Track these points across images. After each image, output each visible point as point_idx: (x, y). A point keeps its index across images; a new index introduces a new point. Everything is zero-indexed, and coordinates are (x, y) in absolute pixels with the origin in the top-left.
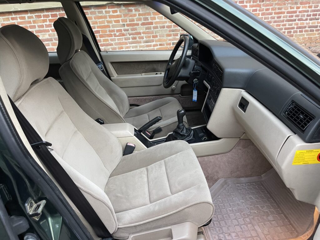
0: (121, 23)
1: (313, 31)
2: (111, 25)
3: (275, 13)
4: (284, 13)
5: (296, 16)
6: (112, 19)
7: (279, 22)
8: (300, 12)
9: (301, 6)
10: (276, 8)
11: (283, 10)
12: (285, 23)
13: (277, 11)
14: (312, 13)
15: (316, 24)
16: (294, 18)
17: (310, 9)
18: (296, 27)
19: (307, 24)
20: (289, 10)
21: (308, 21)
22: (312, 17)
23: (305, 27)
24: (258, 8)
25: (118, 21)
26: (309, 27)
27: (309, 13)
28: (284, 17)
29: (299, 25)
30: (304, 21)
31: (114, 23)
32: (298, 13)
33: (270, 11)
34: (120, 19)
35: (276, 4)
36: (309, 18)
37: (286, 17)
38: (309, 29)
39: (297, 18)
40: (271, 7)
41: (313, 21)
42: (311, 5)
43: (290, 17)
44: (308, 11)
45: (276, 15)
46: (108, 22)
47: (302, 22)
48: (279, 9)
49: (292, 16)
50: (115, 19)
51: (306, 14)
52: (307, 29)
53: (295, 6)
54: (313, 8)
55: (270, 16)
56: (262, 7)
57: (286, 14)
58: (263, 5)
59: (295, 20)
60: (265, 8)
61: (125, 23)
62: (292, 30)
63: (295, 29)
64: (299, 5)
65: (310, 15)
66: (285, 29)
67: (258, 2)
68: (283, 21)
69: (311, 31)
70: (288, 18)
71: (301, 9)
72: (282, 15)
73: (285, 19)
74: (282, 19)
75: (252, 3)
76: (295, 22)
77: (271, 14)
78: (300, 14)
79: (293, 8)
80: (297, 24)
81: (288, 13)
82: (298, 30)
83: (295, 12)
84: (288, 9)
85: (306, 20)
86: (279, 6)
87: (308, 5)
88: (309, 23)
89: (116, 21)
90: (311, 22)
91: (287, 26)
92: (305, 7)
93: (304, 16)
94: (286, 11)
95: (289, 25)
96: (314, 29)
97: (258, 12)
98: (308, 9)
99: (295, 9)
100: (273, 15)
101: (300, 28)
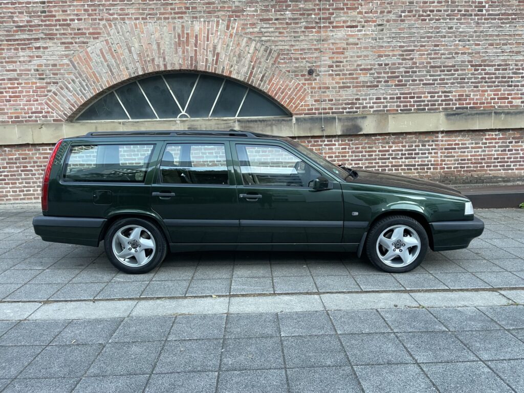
0: (214, 155)
1: (411, 169)
2: (205, 156)
3: (366, 152)
4: (375, 151)
5: (389, 155)
6: (207, 151)
7: (370, 160)
8: (393, 151)
9: (394, 145)
10: (366, 147)
11: (374, 149)
12: (377, 161)
13: (368, 149)
14: (407, 152)
15: (414, 163)
16: (387, 156)
17: (404, 149)
18: (390, 165)
19: (402, 162)
20: (381, 149)
21: (403, 160)
22: (407, 156)
23: (401, 166)
24: (347, 147)
25: (212, 153)
26: (406, 166)
27: (404, 152)
28: (375, 155)
29: (394, 164)
30: (399, 160)
31: (207, 155)
32: (391, 152)
33: (360, 149)
34: (214, 151)
35: (365, 143)
36: (404, 156)
37: (379, 155)
38: (406, 168)
39: (391, 157)
40: (360, 146)
41: (409, 160)
42: (404, 144)
43: (382, 155)
44: (402, 150)
45: (367, 154)
46: (203, 153)
47: (396, 160)
48: (369, 148)
49: (385, 155)
50: (209, 151)
51: (400, 153)
52: (403, 167)
53: (387, 146)
54: (407, 148)
55: (360, 154)
56: (352, 146)
57: (377, 153)
58: (352, 144)
59: (389, 159)
60: (354, 146)
61: (218, 155)
62: (387, 168)
63: (390, 168)
64: (391, 145)
65: (405, 154)
66: (379, 167)
67: (347, 141)
68: (375, 159)
69: (408, 169)
70: (380, 156)
71: (393, 148)
72: (374, 154)
73: (377, 157)
74: (374, 157)
75: (340, 142)
76: (389, 160)
77: (362, 152)
78: (394, 153)
79: (385, 147)
80: (392, 163)
81: (379, 151)
82: (394, 168)
83: (388, 151)
84: (379, 148)
85: (402, 158)
86: (369, 145)
87: (400, 145)
88: (405, 162)
89: (209, 153)
90: (407, 160)
91: (380, 164)
92: (399, 147)
93: (398, 154)
94: (377, 150)
95: (382, 163)
96: (412, 168)
97: (347, 150)
98: (401, 148)
99: (387, 148)
100: (364, 153)
101: (395, 166)
